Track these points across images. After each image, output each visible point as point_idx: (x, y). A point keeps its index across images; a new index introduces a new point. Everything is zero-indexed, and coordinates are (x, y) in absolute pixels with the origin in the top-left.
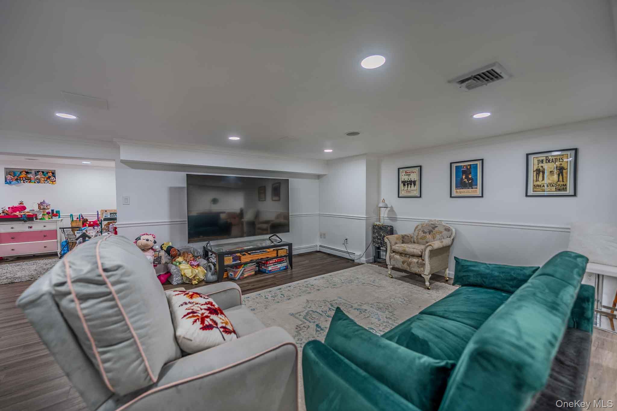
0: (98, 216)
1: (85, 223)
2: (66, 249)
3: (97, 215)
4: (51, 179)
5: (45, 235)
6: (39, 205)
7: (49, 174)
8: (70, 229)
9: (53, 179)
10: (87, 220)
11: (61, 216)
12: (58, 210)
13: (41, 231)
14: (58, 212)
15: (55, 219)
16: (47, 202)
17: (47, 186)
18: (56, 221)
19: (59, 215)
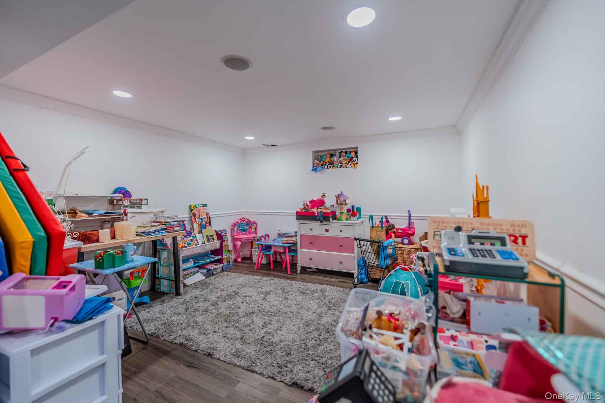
0: (410, 219)
1: (390, 231)
2: (364, 272)
3: (408, 218)
4: (354, 161)
5: (341, 245)
6: (336, 198)
7: (352, 154)
8: (369, 243)
9: (356, 160)
10: (393, 227)
11: (363, 215)
12: (359, 207)
13: (338, 238)
14: (359, 209)
15: (354, 220)
16: (345, 194)
17: (347, 171)
18: (353, 225)
19: (360, 215)
